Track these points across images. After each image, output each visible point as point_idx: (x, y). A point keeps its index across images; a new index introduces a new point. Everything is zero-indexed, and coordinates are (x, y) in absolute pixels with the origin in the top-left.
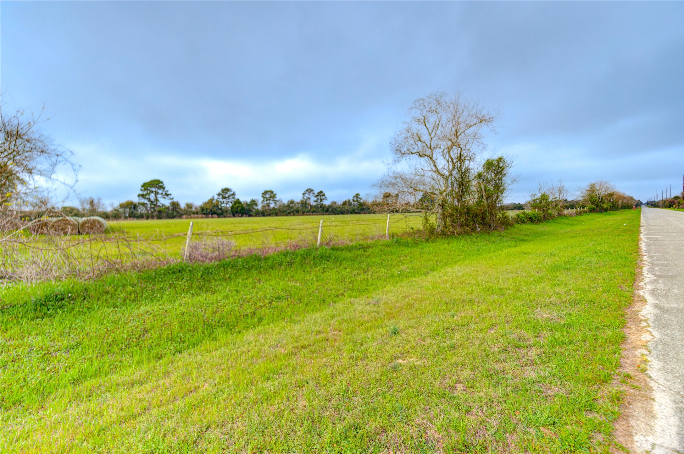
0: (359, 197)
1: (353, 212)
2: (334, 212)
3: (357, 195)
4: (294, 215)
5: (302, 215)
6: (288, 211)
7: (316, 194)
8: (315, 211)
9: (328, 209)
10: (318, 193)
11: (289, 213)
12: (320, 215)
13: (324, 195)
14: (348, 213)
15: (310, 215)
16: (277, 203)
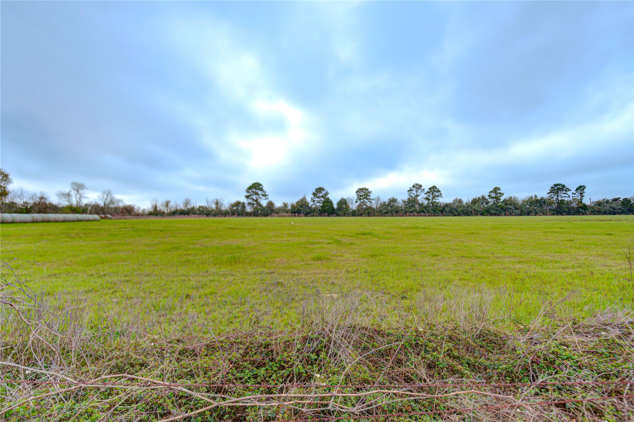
0: (499, 191)
1: (487, 212)
2: (453, 213)
3: (496, 190)
4: (392, 215)
5: (402, 216)
6: (384, 211)
7: (427, 190)
8: (423, 212)
9: (444, 209)
10: (430, 189)
11: (386, 213)
12: (429, 216)
13: (439, 191)
14: (476, 214)
15: (414, 215)
16: (373, 202)
